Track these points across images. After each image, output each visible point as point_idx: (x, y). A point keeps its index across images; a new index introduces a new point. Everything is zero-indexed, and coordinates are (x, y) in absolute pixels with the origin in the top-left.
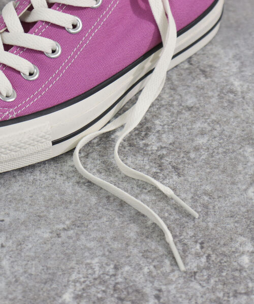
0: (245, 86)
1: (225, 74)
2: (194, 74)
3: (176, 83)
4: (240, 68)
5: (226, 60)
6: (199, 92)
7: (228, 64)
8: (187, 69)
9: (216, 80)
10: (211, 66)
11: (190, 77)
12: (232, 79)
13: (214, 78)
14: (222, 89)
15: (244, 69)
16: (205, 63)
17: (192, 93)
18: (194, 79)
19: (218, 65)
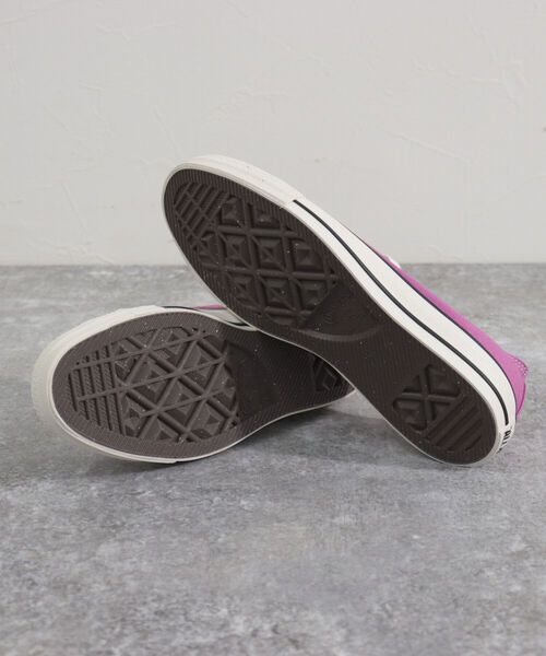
2: (280, 645)
5: (327, 628)
7: (329, 632)
8: (270, 638)
10: (304, 635)
11: (273, 648)
15: (353, 638)
18: (280, 650)
19: (315, 634)
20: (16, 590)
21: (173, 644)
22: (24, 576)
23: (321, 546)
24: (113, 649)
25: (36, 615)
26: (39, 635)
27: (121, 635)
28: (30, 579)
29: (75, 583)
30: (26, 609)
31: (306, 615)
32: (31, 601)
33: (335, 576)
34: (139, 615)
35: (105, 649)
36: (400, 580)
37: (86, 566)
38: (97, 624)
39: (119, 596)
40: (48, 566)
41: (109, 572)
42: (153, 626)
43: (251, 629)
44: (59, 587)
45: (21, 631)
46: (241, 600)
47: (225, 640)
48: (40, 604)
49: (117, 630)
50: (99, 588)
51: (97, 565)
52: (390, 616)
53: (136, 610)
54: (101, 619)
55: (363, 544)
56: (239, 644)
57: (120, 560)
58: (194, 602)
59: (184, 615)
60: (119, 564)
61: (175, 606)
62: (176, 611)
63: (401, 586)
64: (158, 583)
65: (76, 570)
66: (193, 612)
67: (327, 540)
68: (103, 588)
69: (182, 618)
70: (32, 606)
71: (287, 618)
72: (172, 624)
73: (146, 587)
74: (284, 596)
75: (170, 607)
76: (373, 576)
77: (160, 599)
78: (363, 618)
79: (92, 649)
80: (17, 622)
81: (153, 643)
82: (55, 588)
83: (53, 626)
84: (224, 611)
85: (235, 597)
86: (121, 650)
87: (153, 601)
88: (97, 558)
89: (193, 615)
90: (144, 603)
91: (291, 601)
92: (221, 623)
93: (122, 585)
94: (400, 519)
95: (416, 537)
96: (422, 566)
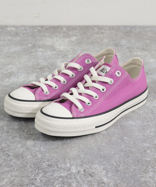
0: (109, 181)
1: (100, 176)
2: (86, 176)
3: (79, 180)
4: (106, 173)
6: (89, 183)
7: (101, 172)
8: (83, 174)
9: (96, 178)
10: (93, 173)
11: (85, 177)
12: (103, 178)
13: (95, 178)
14: (99, 182)
15: (108, 174)
16: (91, 171)
17: (86, 184)
18: (87, 178)
19: (97, 172)
20: (4, 158)
21: (54, 176)
22: (5, 153)
23: (96, 141)
24: (36, 178)
25: (12, 166)
26: (13, 173)
27: (38, 173)
28: (7, 154)
29: (22, 155)
30: (8, 164)
31: (93, 166)
32: (9, 161)
33: (101, 152)
34: (43, 166)
35: (34, 178)
36: (121, 153)
37: (24, 149)
38: (30, 170)
39: (36, 159)
40: (12, 149)
41: (31, 151)
42: (48, 170)
43: (77, 171)
44: (17, 156)
45: (8, 172)
46: (73, 161)
47: (70, 174)
48: (12, 162)
49: (37, 171)
50: (29, 157)
51: (28, 149)
52: (119, 166)
53: (42, 164)
54: (31, 168)
55: (110, 140)
56: (74, 176)
57: (34, 147)
58: (59, 161)
59: (57, 166)
60: (34, 148)
61: (53, 163)
62: (54, 165)
63: (122, 156)
64: (47, 155)
65: (21, 150)
66: (59, 165)
67: (98, 139)
68: (31, 157)
69: (56, 167)
70: (10, 163)
71: (88, 167)
72: (53, 169)
73: (44, 156)
74: (86, 159)
75: (52, 163)
76: (113, 152)
77: (48, 160)
78: (111, 167)
79: (30, 178)
80: (6, 169)
81: (48, 176)
82: (15, 157)
83: (17, 170)
84: (69, 164)
85: (71, 160)
86: (39, 178)
87: (47, 161)
88: (27, 146)
89: (59, 166)
90: (44, 162)
91: (89, 161)
92: (68, 169)
93: (36, 156)
94: (120, 131)
95: (125, 138)
96: (128, 149)
